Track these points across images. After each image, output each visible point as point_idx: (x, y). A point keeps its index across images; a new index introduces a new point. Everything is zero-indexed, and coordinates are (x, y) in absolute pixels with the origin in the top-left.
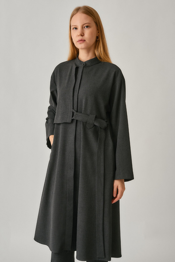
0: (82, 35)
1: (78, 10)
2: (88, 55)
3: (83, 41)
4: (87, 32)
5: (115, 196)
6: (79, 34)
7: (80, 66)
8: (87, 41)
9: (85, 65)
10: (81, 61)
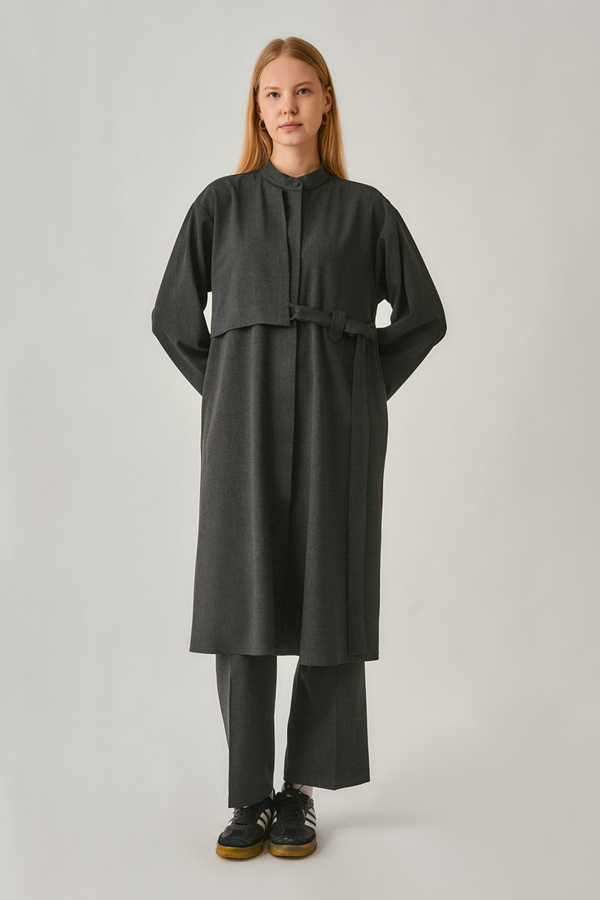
0: (294, 112)
1: (277, 47)
3: (297, 126)
4: (305, 104)
7: (288, 188)
8: (306, 126)
9: (301, 185)
10: (287, 176)
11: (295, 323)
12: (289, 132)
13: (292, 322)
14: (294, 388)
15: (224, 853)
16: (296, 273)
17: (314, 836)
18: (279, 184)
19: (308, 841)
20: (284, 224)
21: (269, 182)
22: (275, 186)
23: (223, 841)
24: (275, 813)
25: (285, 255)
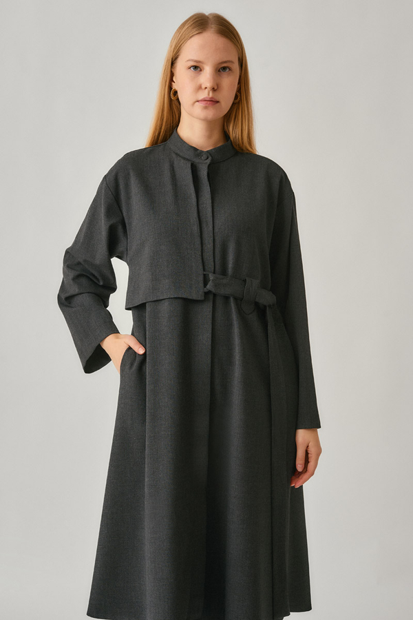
0: (214, 88)
3: (214, 102)
5: (300, 468)
7: (196, 160)
8: (223, 103)
9: (210, 158)
10: (195, 149)
11: (211, 297)
12: (206, 108)
13: (207, 294)
14: (209, 361)
16: (209, 246)
18: (187, 157)
20: (194, 196)
21: (177, 154)
22: (184, 159)
25: (196, 228)
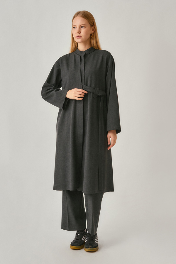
0: (79, 33)
2: (85, 47)
3: (80, 37)
4: (83, 31)
5: (109, 144)
6: (77, 32)
7: (81, 55)
8: (83, 37)
15: (72, 248)
17: (98, 246)
19: (96, 247)
20: (80, 65)
22: (78, 55)
23: (72, 244)
24: (86, 239)
